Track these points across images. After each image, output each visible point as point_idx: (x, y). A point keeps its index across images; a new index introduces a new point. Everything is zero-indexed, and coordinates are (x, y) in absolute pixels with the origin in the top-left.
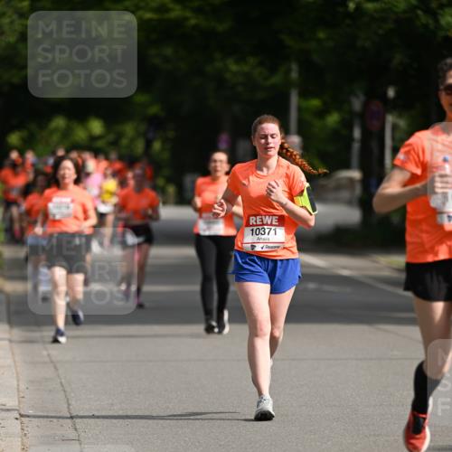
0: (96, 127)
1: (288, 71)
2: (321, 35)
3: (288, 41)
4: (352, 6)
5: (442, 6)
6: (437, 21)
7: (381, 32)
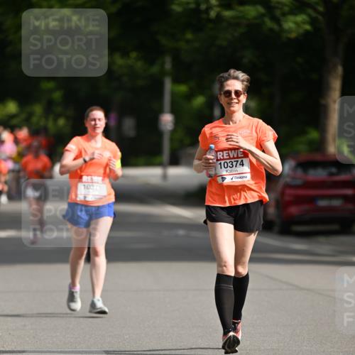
0: (12, 107)
1: (163, 64)
2: (189, 36)
3: (164, 41)
4: (213, 14)
5: (284, 14)
6: (280, 25)
7: (236, 34)
